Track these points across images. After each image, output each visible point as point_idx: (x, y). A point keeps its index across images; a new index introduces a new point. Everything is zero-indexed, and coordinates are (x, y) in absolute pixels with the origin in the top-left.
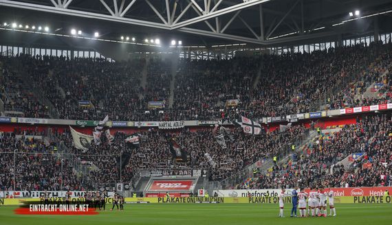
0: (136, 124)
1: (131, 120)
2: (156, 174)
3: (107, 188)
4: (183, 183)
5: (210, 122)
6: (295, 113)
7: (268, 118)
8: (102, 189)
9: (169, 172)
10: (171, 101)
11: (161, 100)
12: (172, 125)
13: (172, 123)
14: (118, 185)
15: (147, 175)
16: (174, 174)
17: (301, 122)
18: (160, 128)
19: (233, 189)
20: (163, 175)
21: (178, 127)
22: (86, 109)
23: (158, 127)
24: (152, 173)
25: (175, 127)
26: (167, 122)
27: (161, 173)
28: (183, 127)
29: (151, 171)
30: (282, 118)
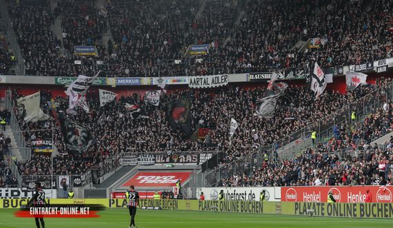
0: (155, 81)
1: (148, 76)
2: (146, 161)
5: (266, 76)
6: (384, 57)
7: (351, 67)
8: (32, 185)
9: (165, 158)
12: (210, 81)
13: (210, 78)
15: (132, 162)
16: (171, 161)
18: (191, 86)
20: (156, 162)
21: (218, 85)
22: (79, 59)
23: (188, 85)
24: (139, 160)
25: (214, 86)
26: (202, 77)
27: (153, 160)
28: (225, 84)
29: (138, 156)
30: (368, 66)
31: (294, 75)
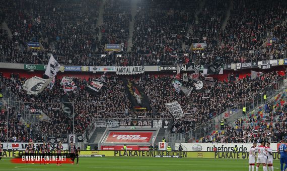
0: (91, 69)
1: (86, 65)
2: (112, 124)
3: (58, 140)
4: (142, 135)
5: (173, 68)
6: (268, 59)
7: (238, 64)
8: (53, 141)
9: (127, 123)
10: (130, 43)
11: (119, 43)
12: (131, 70)
13: (131, 68)
14: (70, 136)
15: (103, 125)
16: (132, 125)
17: (274, 69)
18: (117, 73)
19: (197, 142)
20: (120, 126)
21: (137, 73)
22: (36, 52)
23: (115, 72)
24: (108, 124)
25: (134, 73)
26: (125, 67)
27: (118, 124)
28: (142, 72)
29: (107, 121)
30: (252, 64)
31: (193, 68)
